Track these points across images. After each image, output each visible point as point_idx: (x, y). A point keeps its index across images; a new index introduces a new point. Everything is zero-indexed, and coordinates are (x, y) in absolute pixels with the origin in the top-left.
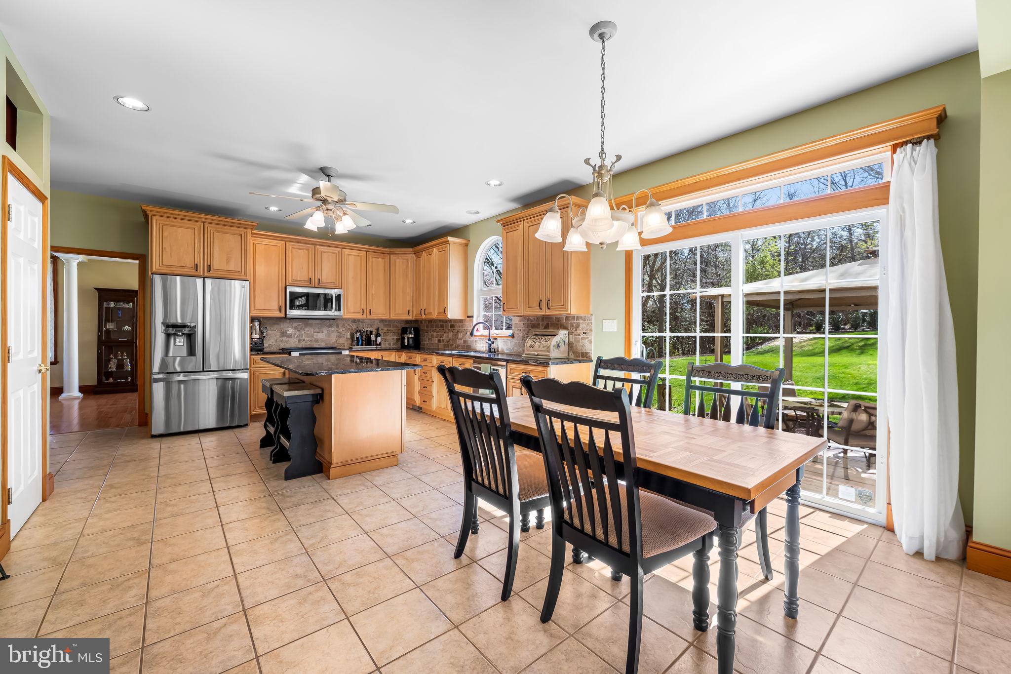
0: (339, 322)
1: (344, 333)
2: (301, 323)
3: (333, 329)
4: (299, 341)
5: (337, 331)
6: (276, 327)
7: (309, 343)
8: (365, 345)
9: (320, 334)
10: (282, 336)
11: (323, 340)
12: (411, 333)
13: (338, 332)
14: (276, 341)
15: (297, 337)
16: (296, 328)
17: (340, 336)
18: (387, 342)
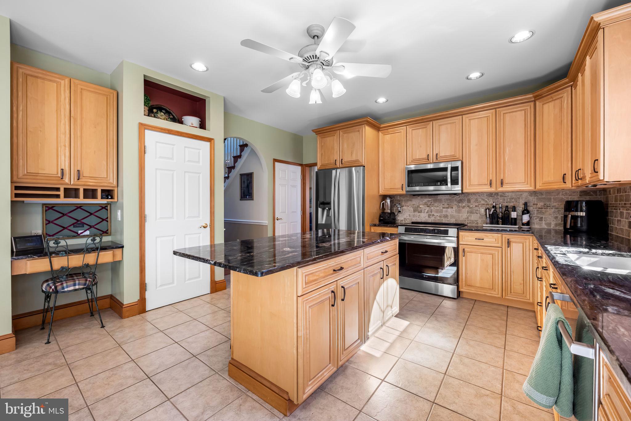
0: (470, 197)
1: (477, 208)
2: (430, 199)
3: (464, 205)
4: (429, 216)
5: (468, 206)
6: (409, 203)
7: (439, 218)
8: (502, 224)
9: (449, 210)
10: (414, 211)
11: (452, 216)
12: (581, 211)
13: (470, 208)
14: (410, 215)
15: (427, 212)
16: (425, 204)
17: (471, 212)
18: (544, 222)
